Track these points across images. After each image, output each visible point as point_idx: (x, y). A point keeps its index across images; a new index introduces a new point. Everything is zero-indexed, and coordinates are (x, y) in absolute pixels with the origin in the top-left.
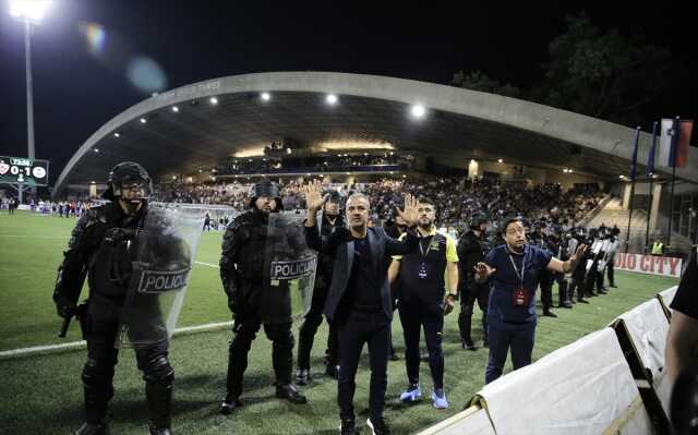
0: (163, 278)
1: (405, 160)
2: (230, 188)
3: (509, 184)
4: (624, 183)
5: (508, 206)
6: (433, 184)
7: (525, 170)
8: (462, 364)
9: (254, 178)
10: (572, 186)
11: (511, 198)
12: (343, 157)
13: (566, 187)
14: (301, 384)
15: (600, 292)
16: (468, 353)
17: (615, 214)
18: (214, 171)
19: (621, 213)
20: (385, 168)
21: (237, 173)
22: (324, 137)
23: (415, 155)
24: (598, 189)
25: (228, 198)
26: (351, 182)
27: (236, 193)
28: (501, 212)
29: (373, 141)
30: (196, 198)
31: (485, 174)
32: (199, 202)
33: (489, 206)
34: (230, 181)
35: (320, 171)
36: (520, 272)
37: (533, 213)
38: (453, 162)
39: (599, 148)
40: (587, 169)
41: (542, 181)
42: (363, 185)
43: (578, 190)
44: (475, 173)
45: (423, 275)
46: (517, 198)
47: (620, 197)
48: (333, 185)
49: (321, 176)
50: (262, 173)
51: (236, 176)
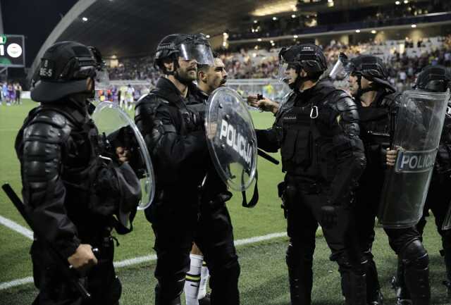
18: (225, 34)
48: (392, 44)
49: (374, 32)
50: (293, 34)
51: (259, 40)
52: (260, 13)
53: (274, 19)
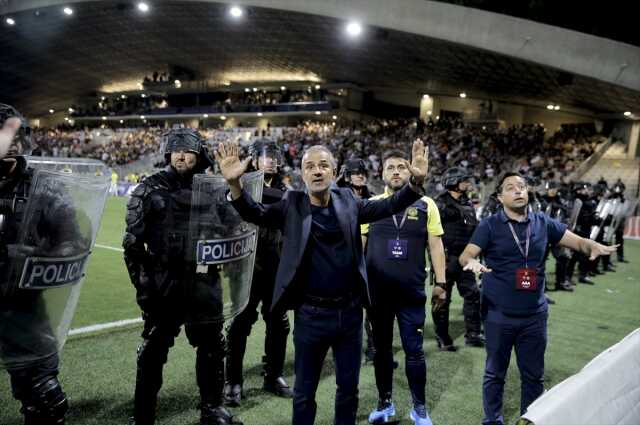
0: (54, 267)
1: (336, 95)
2: (95, 135)
3: (475, 127)
4: (630, 122)
5: (474, 155)
6: (374, 128)
7: (495, 107)
8: (443, 370)
9: (129, 120)
10: (559, 128)
11: (478, 145)
12: (252, 93)
13: (551, 129)
14: (233, 404)
15: (606, 269)
16: (448, 354)
17: (618, 165)
18: (71, 110)
19: (625, 162)
20: (308, 108)
21: (106, 115)
22: (226, 64)
23: (348, 89)
24: (593, 132)
25: (94, 149)
26: (263, 125)
27: (104, 142)
28: (465, 163)
29: (292, 70)
30: (46, 149)
31: (443, 113)
32: (51, 154)
33: (448, 157)
34: (95, 125)
35: (220, 111)
36: (523, 245)
37: (508, 166)
38: (400, 99)
39: (596, 75)
40: (579, 104)
41: (519, 122)
42: (279, 130)
43: (568, 132)
44: (430, 113)
45: (398, 253)
46: (485, 145)
47: (623, 141)
48: (239, 131)
49: (223, 118)
50: (141, 114)
51: (104, 118)
52: (109, 89)
53: (123, 97)
